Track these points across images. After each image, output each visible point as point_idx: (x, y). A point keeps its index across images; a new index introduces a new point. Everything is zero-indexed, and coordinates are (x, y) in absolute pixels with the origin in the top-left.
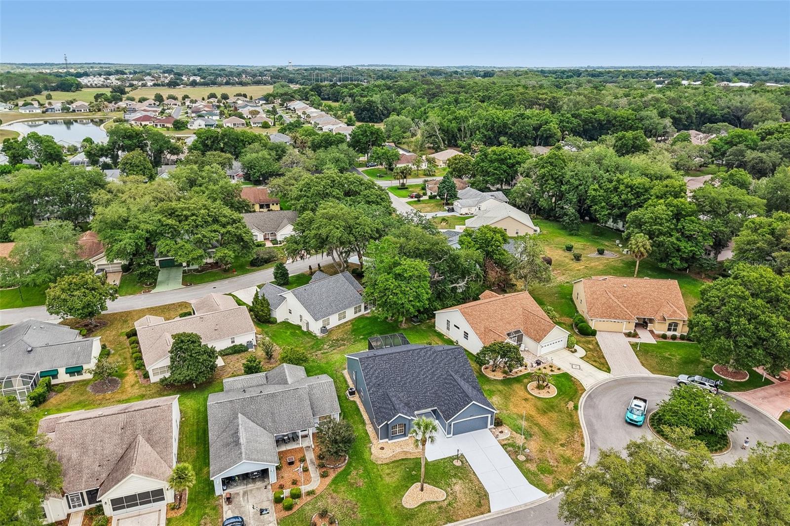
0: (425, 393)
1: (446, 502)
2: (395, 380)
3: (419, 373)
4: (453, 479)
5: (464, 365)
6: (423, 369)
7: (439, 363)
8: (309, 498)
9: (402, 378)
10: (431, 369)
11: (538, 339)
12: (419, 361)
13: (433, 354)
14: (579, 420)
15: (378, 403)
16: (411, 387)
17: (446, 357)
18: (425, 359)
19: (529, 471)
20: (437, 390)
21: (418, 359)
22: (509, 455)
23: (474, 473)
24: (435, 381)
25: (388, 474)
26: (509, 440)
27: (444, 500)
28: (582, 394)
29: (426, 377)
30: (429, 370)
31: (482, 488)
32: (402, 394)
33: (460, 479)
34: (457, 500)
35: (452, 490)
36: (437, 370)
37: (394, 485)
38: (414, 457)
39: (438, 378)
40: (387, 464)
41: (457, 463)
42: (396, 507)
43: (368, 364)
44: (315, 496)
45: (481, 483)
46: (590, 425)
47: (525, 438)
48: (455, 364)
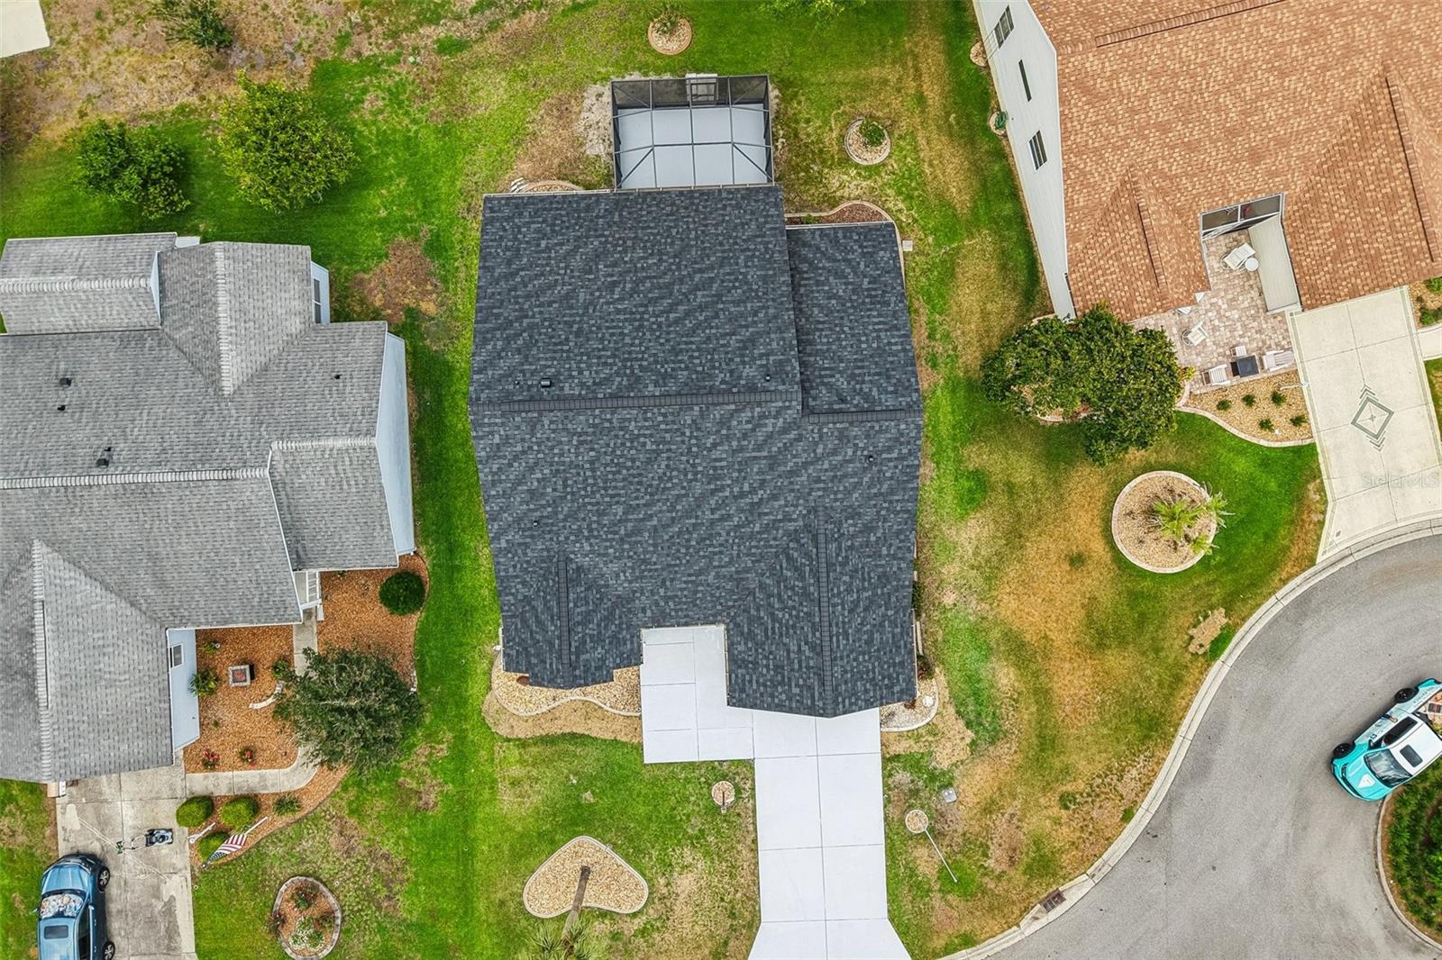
0: (699, 573)
1: (638, 923)
2: (600, 514)
3: (701, 500)
4: (687, 851)
5: (892, 491)
6: (722, 488)
7: (792, 473)
8: (281, 821)
9: (630, 509)
10: (753, 491)
11: (1313, 289)
12: (715, 454)
13: (785, 431)
14: (1187, 707)
15: (524, 583)
16: (655, 545)
17: (835, 452)
18: (741, 449)
19: (912, 873)
20: (747, 570)
21: (715, 445)
22: (888, 801)
23: (755, 841)
24: (751, 537)
25: (515, 783)
26: (918, 738)
27: (634, 915)
28: (1291, 577)
29: (722, 519)
30: (742, 495)
31: (753, 899)
32: (615, 567)
33: (707, 854)
34: (669, 923)
35: (668, 884)
36: (774, 497)
37: (519, 828)
38: (608, 736)
39: (766, 529)
40: (523, 744)
41: (722, 793)
42: (502, 903)
43: (506, 440)
44: (298, 815)
45: (756, 883)
46: (1211, 734)
47: (973, 743)
48: (856, 486)
